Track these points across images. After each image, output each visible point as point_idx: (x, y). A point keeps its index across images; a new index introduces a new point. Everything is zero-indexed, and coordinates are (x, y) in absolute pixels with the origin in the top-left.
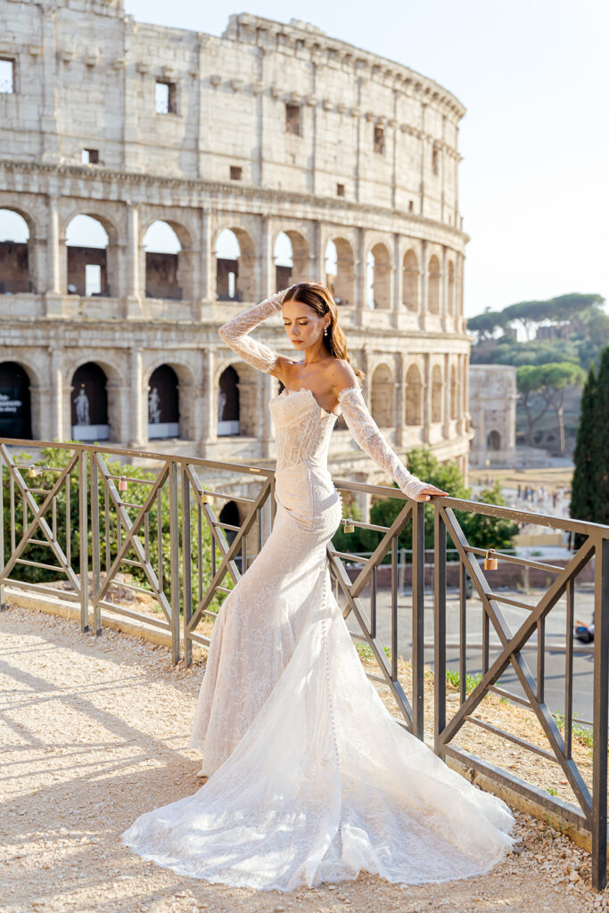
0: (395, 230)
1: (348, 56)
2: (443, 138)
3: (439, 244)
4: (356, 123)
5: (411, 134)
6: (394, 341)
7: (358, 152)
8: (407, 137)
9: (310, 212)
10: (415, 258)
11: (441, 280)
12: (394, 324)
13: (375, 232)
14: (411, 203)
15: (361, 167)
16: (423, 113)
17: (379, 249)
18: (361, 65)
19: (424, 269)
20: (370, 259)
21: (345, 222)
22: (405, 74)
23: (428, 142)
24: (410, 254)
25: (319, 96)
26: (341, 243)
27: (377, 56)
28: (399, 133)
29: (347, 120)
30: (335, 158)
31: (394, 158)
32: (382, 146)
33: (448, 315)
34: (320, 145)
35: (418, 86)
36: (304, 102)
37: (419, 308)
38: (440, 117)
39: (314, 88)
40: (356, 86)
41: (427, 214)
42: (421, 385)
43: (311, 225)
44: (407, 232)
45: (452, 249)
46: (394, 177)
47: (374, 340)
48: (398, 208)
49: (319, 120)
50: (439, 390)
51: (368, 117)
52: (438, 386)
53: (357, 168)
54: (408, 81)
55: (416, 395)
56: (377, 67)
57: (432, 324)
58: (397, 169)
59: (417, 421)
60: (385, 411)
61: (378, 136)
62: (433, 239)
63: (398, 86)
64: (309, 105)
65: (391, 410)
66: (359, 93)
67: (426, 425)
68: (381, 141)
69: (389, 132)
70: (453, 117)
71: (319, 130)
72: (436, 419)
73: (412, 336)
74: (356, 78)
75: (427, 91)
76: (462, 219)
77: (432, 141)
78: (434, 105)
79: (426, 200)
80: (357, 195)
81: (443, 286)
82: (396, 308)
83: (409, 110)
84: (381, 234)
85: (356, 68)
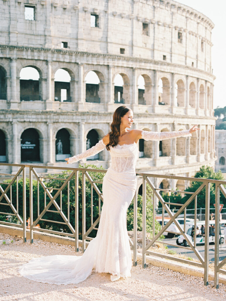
0: (187, 74)
1: (168, 3)
2: (206, 37)
3: (204, 80)
4: (171, 31)
5: (193, 35)
6: (186, 120)
7: (172, 42)
8: (191, 35)
9: (152, 67)
10: (194, 85)
11: (204, 95)
12: (186, 113)
13: (179, 75)
14: (193, 63)
15: (173, 48)
16: (198, 26)
17: (180, 82)
18: (173, 7)
19: (198, 90)
20: (176, 86)
21: (166, 71)
22: (191, 11)
23: (200, 38)
24: (192, 84)
25: (156, 19)
26: (164, 79)
27: (179, 3)
28: (188, 34)
29: (167, 29)
30: (162, 44)
31: (186, 45)
32: (181, 40)
33: (207, 109)
34: (157, 40)
35: (196, 15)
36: (150, 22)
37: (196, 106)
38: (204, 28)
39: (154, 16)
40: (171, 16)
41: (199, 68)
42: (197, 138)
43: (152, 72)
44: (191, 75)
45: (209, 82)
46: (186, 52)
47: (178, 119)
48: (188, 65)
49: (156, 29)
50: (204, 140)
51: (175, 28)
52: (203, 138)
53: (171, 49)
54: (192, 13)
55: (194, 142)
56: (179, 8)
57: (201, 113)
58: (187, 49)
59: (195, 153)
60: (182, 148)
61: (180, 35)
62: (201, 78)
63: (188, 15)
64: (152, 23)
65: (184, 148)
66: (172, 18)
67: (198, 155)
68: (181, 38)
69: (184, 34)
70: (209, 28)
71: (156, 33)
72: (202, 152)
73: (193, 118)
74: (171, 12)
75: (199, 17)
76: (212, 70)
77: (201, 38)
78: (202, 23)
79: (199, 62)
80: (171, 60)
81: (205, 97)
82: (186, 106)
83: (192, 25)
84: (181, 75)
85: (171, 8)
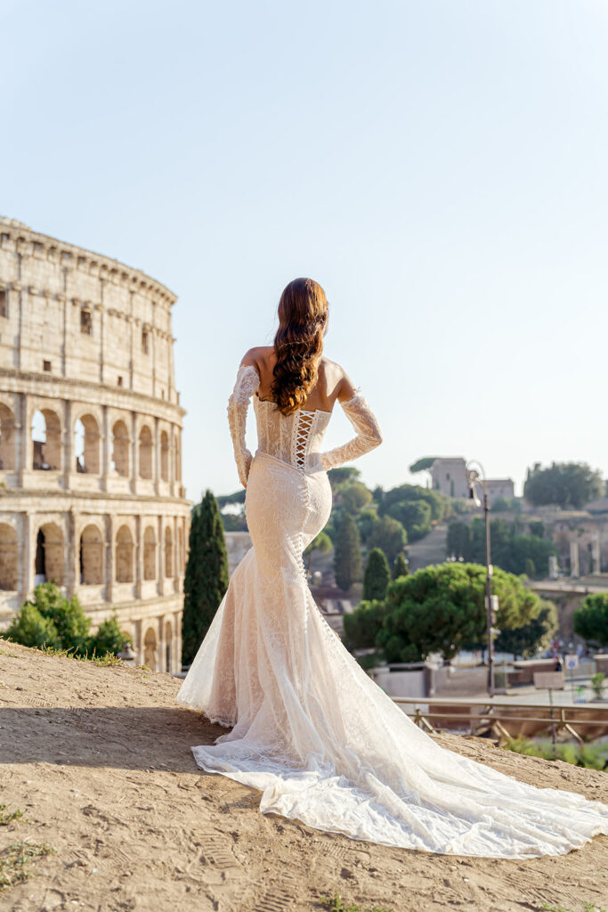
0: (103, 402)
1: (53, 248)
2: (153, 321)
3: (150, 415)
4: (62, 307)
5: (119, 316)
6: (102, 503)
7: (64, 333)
8: (115, 320)
9: (16, 385)
10: (125, 428)
11: (153, 449)
12: (103, 487)
13: (83, 405)
14: (120, 379)
15: (67, 346)
16: (131, 299)
17: (88, 419)
18: (67, 256)
19: (134, 438)
20: (79, 429)
21: (51, 395)
22: (111, 265)
23: (137, 325)
24: (119, 425)
25: (25, 282)
26: (49, 414)
27: (81, 249)
28: (106, 316)
29: (53, 303)
30: (41, 337)
31: (102, 338)
32: (90, 327)
33: (161, 481)
34: (26, 326)
35: (124, 275)
36: (9, 287)
37: (130, 474)
38: (149, 303)
39: (20, 275)
40: (62, 275)
41: (137, 388)
42: (132, 545)
43: (17, 398)
44: (116, 405)
45: (165, 420)
46: (101, 355)
47: (81, 502)
48: (106, 382)
49: (25, 304)
50: (154, 550)
51: (74, 301)
52: (150, 547)
53: (63, 347)
54: (114, 271)
55: (129, 555)
56: (82, 259)
57: (144, 488)
58: (105, 348)
59: (130, 579)
60: (96, 569)
61: (85, 319)
62: (143, 410)
63: (105, 275)
64: (13, 289)
65: (101, 568)
66: (65, 281)
67: (138, 582)
68: (88, 323)
69: (96, 316)
70: (164, 303)
71: (24, 312)
72: (149, 576)
73: (121, 498)
74: (62, 268)
75: (135, 280)
76: (178, 394)
77: (140, 324)
78: (143, 292)
79: (136, 377)
80: (64, 371)
81: (155, 454)
82: (105, 473)
83: (117, 296)
84: (89, 406)
85: (61, 259)
